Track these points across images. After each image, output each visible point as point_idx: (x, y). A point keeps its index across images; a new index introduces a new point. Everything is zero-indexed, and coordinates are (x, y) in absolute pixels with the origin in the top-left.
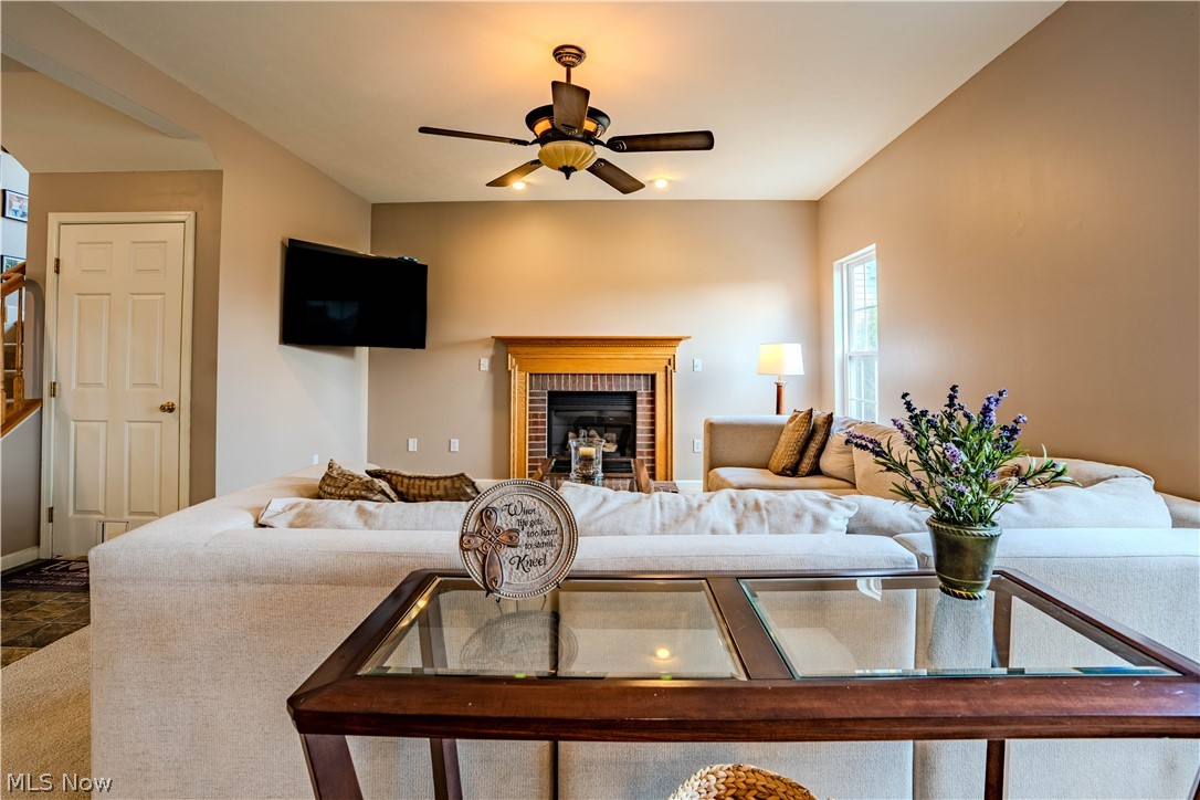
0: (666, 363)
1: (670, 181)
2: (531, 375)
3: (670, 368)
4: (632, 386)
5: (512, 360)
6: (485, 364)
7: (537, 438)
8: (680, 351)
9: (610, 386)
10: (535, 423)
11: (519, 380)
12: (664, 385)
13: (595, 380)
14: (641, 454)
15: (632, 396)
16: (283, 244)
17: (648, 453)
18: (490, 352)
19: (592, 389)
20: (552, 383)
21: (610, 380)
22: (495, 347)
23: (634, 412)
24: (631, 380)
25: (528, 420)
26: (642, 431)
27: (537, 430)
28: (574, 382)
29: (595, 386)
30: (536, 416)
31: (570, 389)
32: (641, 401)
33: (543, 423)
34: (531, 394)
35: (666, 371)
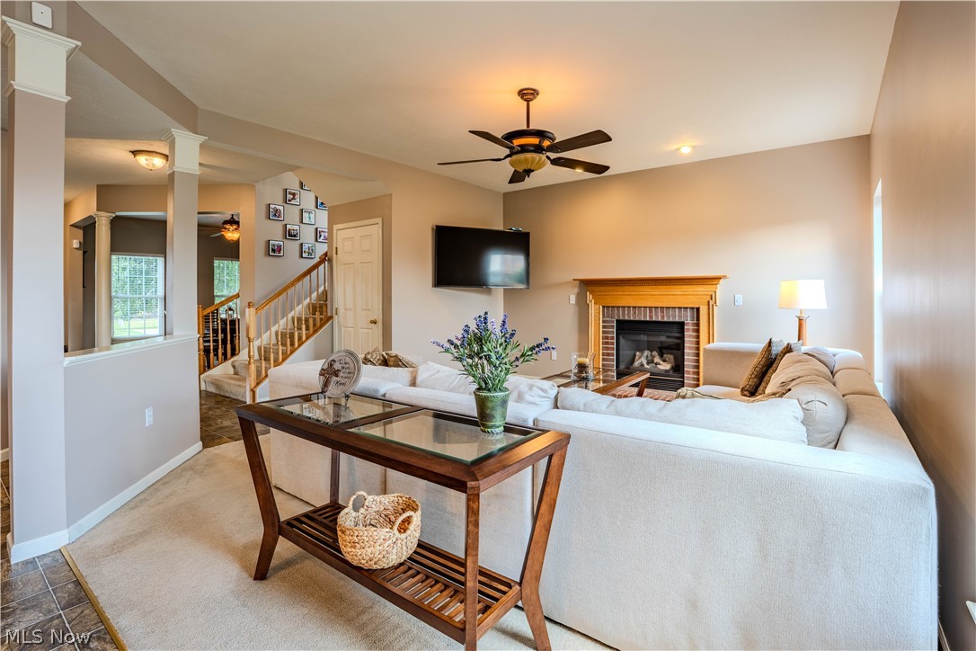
0: (708, 298)
1: (694, 147)
2: (603, 307)
3: (711, 303)
4: (680, 317)
5: (590, 297)
6: (573, 299)
7: (608, 354)
8: (721, 289)
9: (663, 317)
10: (607, 343)
11: (594, 310)
12: (706, 317)
13: (650, 312)
14: (688, 372)
15: (681, 325)
16: (433, 228)
17: (694, 373)
18: (576, 290)
19: (648, 319)
20: (618, 314)
21: (662, 312)
22: (579, 287)
23: (682, 338)
24: (680, 312)
25: (601, 340)
26: (689, 354)
27: (607, 349)
28: (635, 313)
29: (651, 316)
30: (607, 338)
31: (632, 318)
32: (688, 330)
33: (612, 343)
34: (604, 322)
35: (709, 305)
